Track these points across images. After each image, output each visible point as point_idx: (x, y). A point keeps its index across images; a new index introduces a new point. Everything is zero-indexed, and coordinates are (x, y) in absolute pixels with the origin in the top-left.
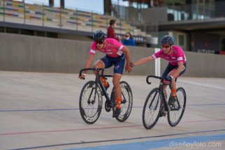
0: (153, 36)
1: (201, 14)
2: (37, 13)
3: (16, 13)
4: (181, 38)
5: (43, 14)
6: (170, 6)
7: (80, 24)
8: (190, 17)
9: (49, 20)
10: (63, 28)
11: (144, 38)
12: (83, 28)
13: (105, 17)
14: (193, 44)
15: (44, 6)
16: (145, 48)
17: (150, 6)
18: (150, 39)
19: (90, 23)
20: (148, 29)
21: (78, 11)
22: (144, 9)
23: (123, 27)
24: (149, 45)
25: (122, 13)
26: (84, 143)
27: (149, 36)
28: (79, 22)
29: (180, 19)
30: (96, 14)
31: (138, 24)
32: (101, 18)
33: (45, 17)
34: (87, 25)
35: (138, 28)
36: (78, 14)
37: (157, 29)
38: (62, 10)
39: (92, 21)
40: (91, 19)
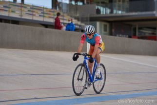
0: (86, 24)
1: (119, 10)
2: (4, 7)
4: (105, 26)
5: (9, 8)
6: (98, 3)
7: (35, 15)
8: (112, 12)
9: (13, 12)
10: (23, 17)
11: (80, 26)
12: (37, 18)
13: (52, 10)
14: (113, 31)
15: (9, 2)
16: (80, 33)
17: (84, 4)
18: (84, 27)
19: (42, 14)
20: (82, 20)
21: (33, 6)
22: (80, 6)
23: (65, 18)
24: (83, 31)
25: (64, 8)
26: (36, 98)
27: (83, 24)
28: (34, 13)
29: (104, 13)
30: (46, 8)
32: (50, 11)
33: (10, 10)
34: (40, 16)
35: (76, 18)
36: (34, 8)
37: (89, 19)
38: (22, 5)
39: (43, 13)
40: (42, 11)
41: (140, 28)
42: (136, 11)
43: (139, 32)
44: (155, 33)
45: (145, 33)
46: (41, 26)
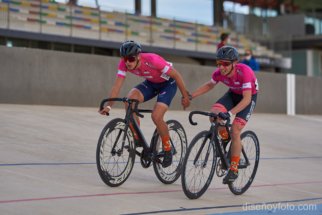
0: (285, 56)
2: (117, 24)
3: (87, 24)
5: (127, 26)
6: (309, 12)
7: (178, 39)
9: (135, 33)
10: (155, 45)
11: (272, 59)
12: (184, 45)
13: (215, 29)
15: (127, 14)
16: (272, 75)
17: (279, 13)
18: (280, 61)
19: (194, 38)
20: (276, 46)
21: (175, 21)
22: (271, 18)
23: (240, 44)
24: (278, 70)
25: (239, 24)
26: (185, 210)
27: (278, 56)
28: (177, 36)
30: (202, 25)
31: (263, 38)
32: (210, 31)
33: (129, 30)
34: (190, 40)
35: (263, 44)
36: (176, 25)
37: (290, 45)
38: (154, 20)
39: (196, 35)
40: (194, 32)
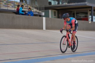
4: (55, 13)
7: (9, 6)
10: (1, 8)
11: (38, 13)
12: (11, 8)
13: (20, 3)
14: (60, 15)
16: (39, 17)
18: (41, 13)
19: (14, 6)
20: (40, 9)
24: (40, 16)
25: (28, 2)
26: (10, 59)
27: (40, 12)
28: (8, 6)
29: (54, 4)
30: (17, 2)
31: (35, 6)
35: (35, 8)
36: (8, 2)
37: (44, 8)
39: (15, 5)
40: (14, 4)
41: (77, 13)
42: (74, 2)
43: (76, 15)
44: (87, 16)
45: (80, 16)
46: (13, 13)
